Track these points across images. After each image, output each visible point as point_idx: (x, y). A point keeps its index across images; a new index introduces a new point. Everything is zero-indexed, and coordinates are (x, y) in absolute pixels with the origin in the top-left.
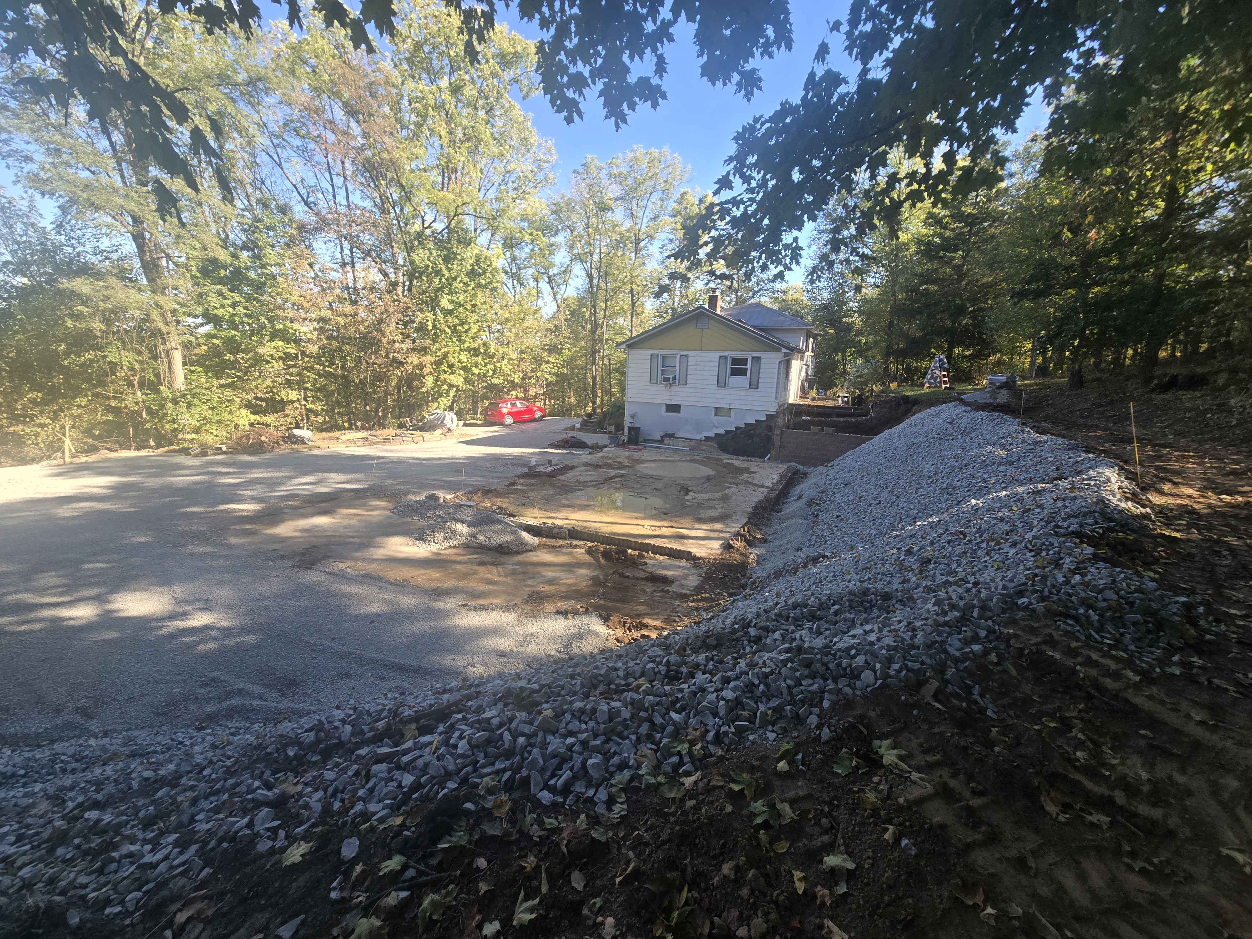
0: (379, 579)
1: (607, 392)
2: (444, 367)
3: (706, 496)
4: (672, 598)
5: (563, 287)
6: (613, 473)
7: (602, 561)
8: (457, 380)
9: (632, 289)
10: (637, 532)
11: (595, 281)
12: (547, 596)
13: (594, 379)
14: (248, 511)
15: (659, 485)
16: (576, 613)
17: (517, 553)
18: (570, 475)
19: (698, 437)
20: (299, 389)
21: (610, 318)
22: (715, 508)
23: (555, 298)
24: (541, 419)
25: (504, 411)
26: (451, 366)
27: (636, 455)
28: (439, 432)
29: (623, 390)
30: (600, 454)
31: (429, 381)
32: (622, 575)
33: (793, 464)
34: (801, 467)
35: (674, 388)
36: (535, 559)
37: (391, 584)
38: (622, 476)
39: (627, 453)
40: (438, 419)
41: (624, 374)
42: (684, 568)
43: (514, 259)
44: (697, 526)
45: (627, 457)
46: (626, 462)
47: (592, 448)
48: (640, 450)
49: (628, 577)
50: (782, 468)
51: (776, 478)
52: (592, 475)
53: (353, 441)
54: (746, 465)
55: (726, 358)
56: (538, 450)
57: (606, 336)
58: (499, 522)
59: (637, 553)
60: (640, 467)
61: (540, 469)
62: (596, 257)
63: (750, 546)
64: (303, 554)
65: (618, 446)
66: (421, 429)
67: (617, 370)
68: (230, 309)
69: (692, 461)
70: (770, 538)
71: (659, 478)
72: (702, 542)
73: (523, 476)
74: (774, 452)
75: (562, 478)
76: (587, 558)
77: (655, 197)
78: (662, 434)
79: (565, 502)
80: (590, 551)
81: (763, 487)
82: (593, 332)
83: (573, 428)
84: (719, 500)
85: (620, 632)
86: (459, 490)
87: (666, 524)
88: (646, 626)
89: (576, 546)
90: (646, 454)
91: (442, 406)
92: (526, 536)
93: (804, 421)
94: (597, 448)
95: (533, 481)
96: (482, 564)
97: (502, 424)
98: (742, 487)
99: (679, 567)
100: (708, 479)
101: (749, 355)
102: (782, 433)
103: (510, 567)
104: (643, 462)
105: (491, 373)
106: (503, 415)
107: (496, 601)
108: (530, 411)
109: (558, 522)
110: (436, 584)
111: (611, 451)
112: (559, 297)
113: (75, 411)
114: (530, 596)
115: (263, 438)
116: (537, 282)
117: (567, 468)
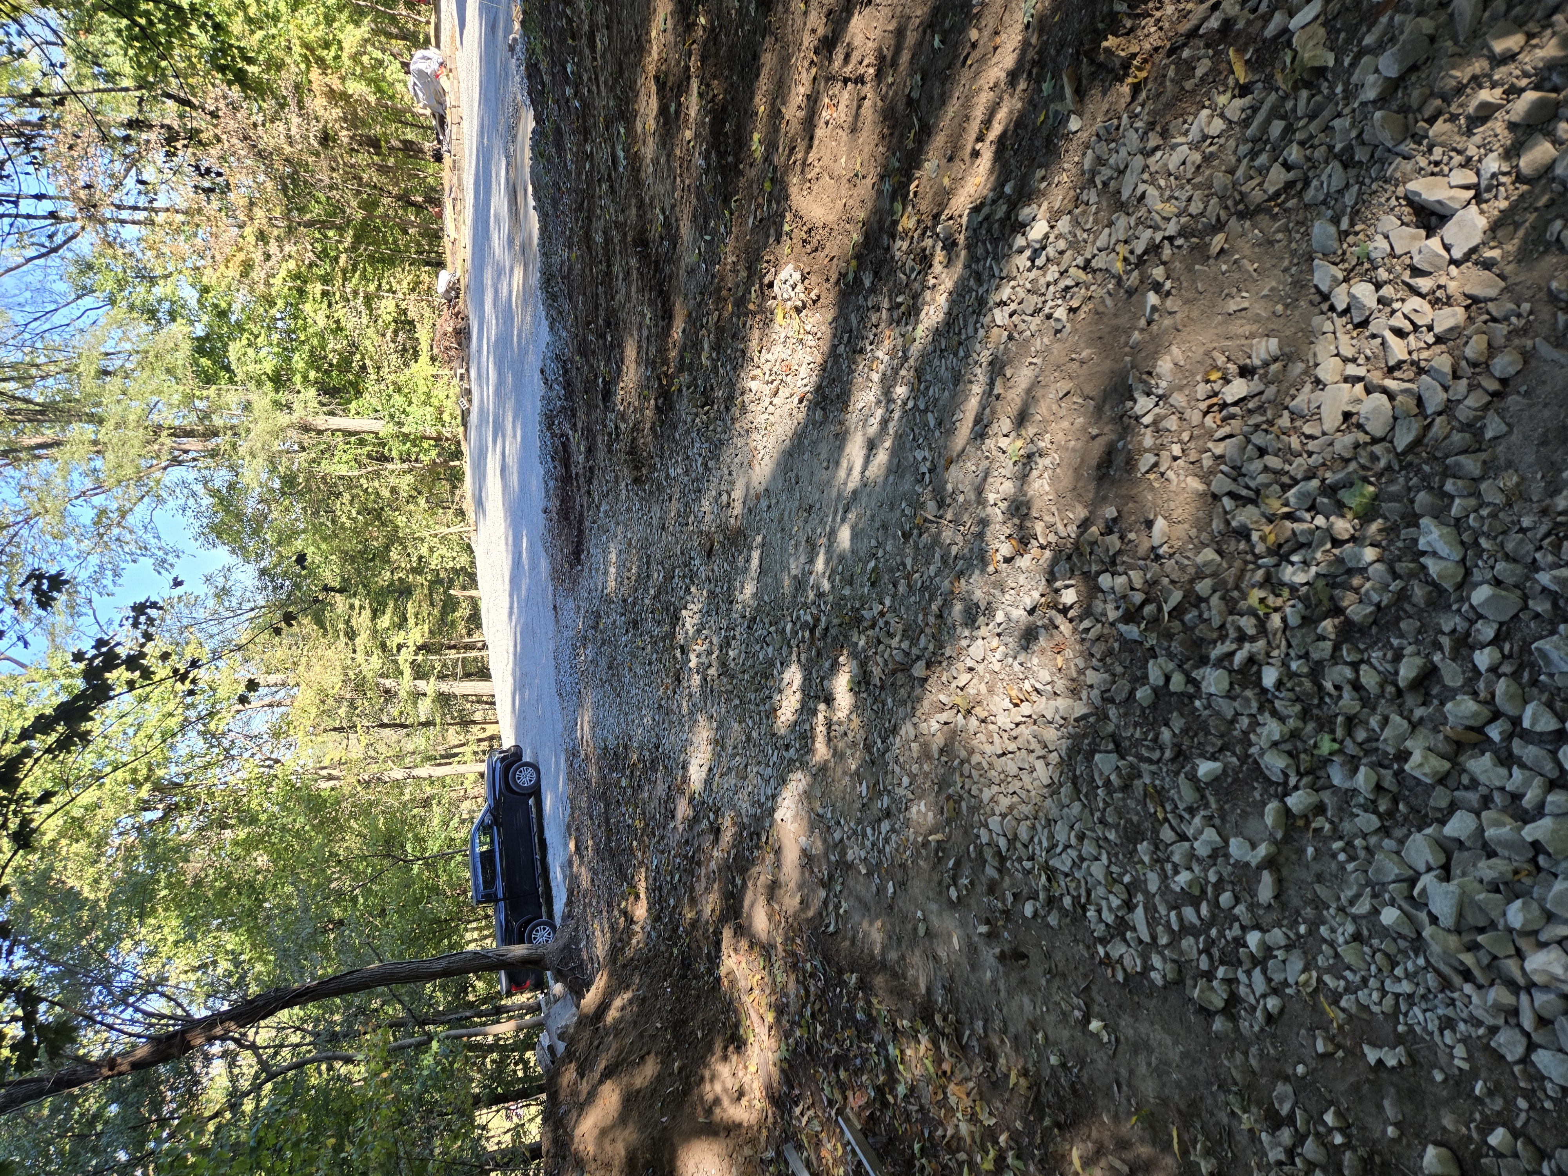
2: (329, 55)
26: (327, 45)
31: (357, 87)
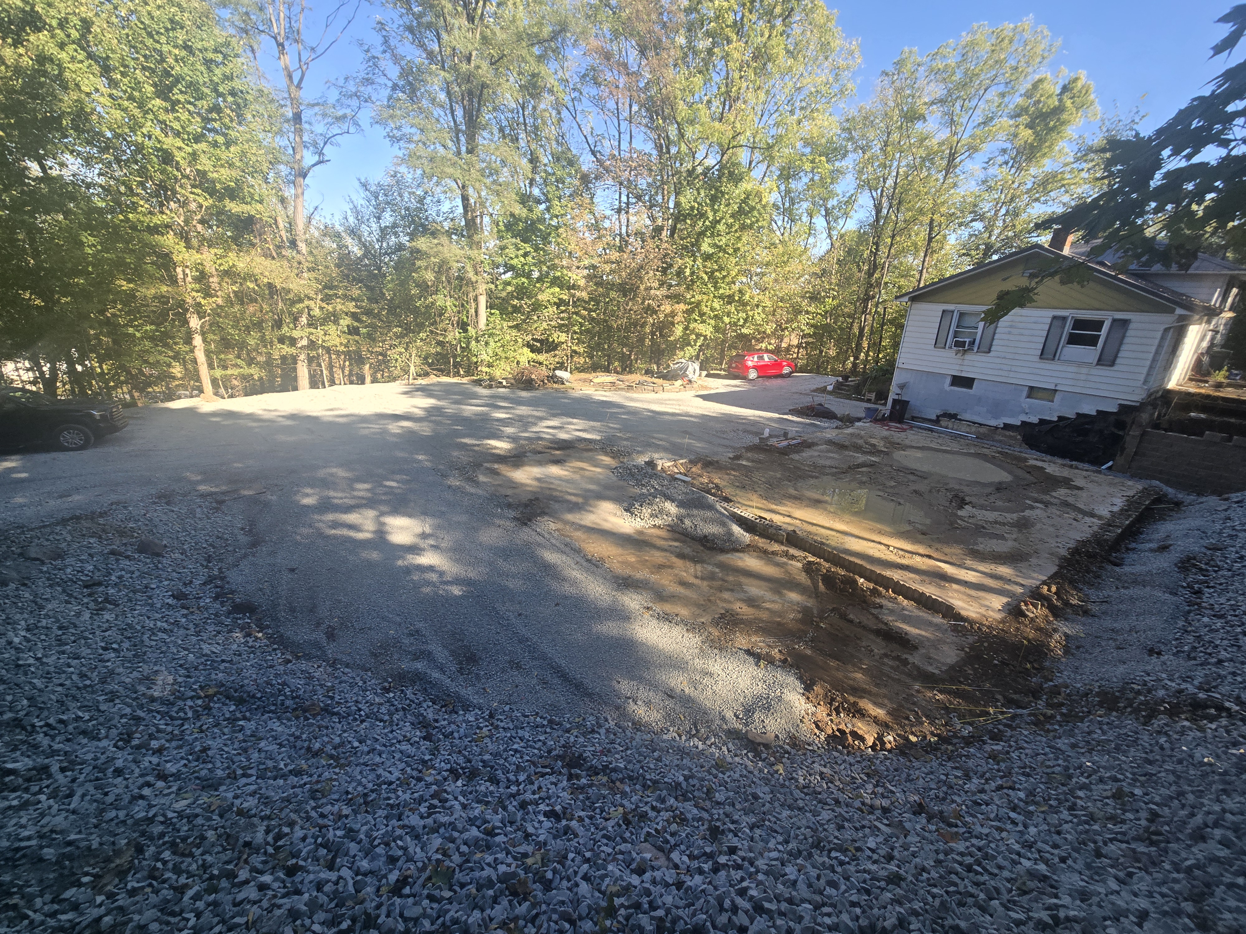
0: (578, 551)
1: (876, 346)
2: (695, 316)
3: (991, 516)
4: (909, 675)
5: (841, 222)
6: (861, 458)
7: (821, 587)
8: (707, 329)
9: (932, 221)
10: (877, 554)
11: (885, 211)
12: (742, 622)
13: (862, 330)
14: (501, 449)
15: (922, 487)
16: (771, 661)
17: (723, 551)
18: (807, 454)
19: (993, 423)
20: (567, 332)
21: (896, 256)
22: (1002, 538)
23: (830, 236)
24: (789, 375)
25: (750, 364)
26: (702, 315)
27: (898, 437)
28: (679, 382)
29: (896, 345)
30: (849, 431)
31: (679, 331)
32: (843, 617)
33: (1156, 483)
34: (1170, 491)
35: (969, 357)
36: (740, 564)
37: (588, 561)
38: (872, 465)
39: (885, 433)
40: (681, 369)
41: (901, 327)
42: (938, 627)
43: (788, 191)
44: (969, 562)
45: (885, 438)
46: (881, 445)
47: (841, 420)
48: (904, 430)
49: (851, 621)
50: (1134, 487)
51: (1119, 503)
52: (833, 458)
53: (602, 385)
54: (1066, 473)
55: (1064, 319)
56: (777, 415)
57: (886, 279)
58: (711, 507)
59: (871, 586)
60: (898, 455)
61: (773, 442)
62: (890, 182)
63: (1056, 616)
64: (526, 506)
65: (876, 421)
66: (665, 377)
67: (892, 322)
68: (522, 259)
69: (977, 455)
70: (1094, 608)
71: (923, 476)
72: (973, 593)
73: (750, 449)
74: (1120, 460)
75: (796, 457)
76: (803, 578)
77: (991, 94)
78: (939, 412)
79: (792, 491)
80: (809, 568)
81: (1093, 515)
82: (870, 274)
83: (823, 390)
84: (1012, 525)
85: (822, 712)
86: (682, 457)
87: (922, 550)
88: (860, 713)
89: (793, 557)
90: (911, 437)
91: (687, 355)
92: (736, 529)
93: (1192, 420)
94: (849, 420)
95: (762, 456)
96: (681, 556)
97: (744, 378)
98: (1053, 510)
99: (930, 624)
100: (999, 488)
101: (1107, 317)
102: (1144, 434)
103: (710, 568)
104: (905, 448)
105: (742, 321)
106: (748, 368)
107: (684, 612)
108: (777, 365)
109: (778, 519)
110: (628, 572)
111: (864, 427)
112: (834, 233)
113: (419, 343)
114: (723, 616)
115: (533, 377)
116: (811, 217)
117: (807, 445)
